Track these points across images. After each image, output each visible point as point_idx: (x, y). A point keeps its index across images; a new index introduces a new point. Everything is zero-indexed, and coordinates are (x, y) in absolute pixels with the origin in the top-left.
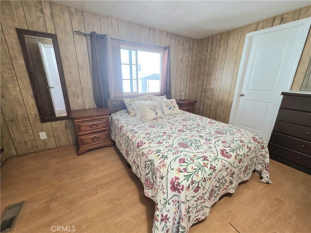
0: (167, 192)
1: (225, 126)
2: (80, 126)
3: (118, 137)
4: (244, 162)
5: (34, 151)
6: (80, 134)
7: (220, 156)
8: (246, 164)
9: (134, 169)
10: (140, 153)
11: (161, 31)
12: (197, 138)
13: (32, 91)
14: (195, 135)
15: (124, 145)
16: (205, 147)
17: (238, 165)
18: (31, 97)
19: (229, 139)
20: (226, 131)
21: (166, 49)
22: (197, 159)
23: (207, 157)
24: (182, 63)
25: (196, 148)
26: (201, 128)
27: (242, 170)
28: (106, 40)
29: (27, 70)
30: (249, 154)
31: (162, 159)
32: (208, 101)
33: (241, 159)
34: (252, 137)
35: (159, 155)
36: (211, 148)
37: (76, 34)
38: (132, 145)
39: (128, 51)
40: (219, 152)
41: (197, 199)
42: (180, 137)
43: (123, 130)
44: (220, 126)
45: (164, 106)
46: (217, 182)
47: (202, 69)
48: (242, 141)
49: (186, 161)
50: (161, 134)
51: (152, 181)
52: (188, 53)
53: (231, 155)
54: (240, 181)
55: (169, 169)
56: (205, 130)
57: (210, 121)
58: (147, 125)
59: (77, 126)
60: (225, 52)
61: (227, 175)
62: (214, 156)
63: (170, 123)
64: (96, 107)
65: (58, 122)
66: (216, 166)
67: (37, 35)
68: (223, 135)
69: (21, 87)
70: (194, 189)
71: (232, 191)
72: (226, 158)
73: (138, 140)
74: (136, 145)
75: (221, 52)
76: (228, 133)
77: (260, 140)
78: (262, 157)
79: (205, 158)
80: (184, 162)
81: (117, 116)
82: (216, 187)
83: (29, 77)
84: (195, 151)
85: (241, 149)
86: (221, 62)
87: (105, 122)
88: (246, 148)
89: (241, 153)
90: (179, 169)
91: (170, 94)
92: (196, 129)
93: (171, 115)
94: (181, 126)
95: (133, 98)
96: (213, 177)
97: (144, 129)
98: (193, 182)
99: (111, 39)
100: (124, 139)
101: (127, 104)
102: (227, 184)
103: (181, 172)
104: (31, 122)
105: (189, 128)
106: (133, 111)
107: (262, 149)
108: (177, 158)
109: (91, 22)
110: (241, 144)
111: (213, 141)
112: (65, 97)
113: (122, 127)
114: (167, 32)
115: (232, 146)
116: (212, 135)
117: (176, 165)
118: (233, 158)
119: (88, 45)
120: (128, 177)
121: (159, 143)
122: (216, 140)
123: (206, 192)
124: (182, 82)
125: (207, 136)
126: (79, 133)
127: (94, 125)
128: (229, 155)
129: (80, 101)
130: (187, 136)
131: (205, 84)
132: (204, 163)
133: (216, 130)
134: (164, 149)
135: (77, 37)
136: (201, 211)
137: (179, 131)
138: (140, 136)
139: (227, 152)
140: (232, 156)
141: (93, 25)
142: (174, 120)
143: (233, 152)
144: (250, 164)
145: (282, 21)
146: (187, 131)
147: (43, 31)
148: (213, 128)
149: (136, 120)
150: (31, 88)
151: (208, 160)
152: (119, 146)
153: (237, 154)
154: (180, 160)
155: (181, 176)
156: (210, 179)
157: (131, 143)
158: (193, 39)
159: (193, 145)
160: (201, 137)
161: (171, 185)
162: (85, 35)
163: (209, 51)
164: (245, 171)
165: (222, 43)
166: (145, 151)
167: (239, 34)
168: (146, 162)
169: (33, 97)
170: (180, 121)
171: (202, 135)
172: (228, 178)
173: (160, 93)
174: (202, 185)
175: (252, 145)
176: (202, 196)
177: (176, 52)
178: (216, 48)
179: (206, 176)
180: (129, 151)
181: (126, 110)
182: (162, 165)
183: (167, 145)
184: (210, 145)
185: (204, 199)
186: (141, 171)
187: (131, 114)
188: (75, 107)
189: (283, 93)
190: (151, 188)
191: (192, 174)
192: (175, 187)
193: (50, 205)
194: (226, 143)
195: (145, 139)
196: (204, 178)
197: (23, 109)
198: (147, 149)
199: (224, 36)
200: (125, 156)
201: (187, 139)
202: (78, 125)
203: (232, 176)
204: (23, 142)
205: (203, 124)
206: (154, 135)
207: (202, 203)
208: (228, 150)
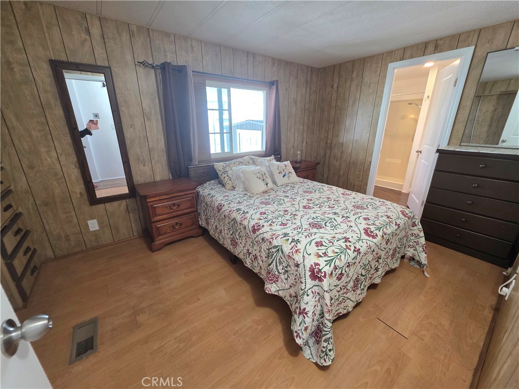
0: (305, 282)
1: (365, 198)
2: (155, 207)
3: (213, 221)
4: (392, 244)
5: (80, 250)
6: (156, 218)
7: (364, 236)
8: (395, 246)
9: (247, 262)
10: (259, 239)
11: (265, 57)
12: (331, 216)
13: (75, 156)
14: (327, 212)
15: (226, 232)
16: (344, 226)
17: (385, 246)
18: (74, 167)
19: (372, 214)
20: (367, 205)
21: (273, 85)
22: (337, 241)
23: (349, 238)
24: (296, 106)
25: (333, 228)
26: (334, 203)
27: (390, 254)
28: (186, 75)
29: (68, 125)
30: (398, 232)
31: (293, 244)
32: (335, 162)
33: (388, 240)
34: (401, 211)
35: (288, 239)
36: (351, 227)
37: (140, 65)
38: (242, 229)
39: (216, 88)
40: (363, 232)
41: (339, 289)
42: (308, 216)
43: (223, 210)
44: (357, 198)
45: (276, 172)
46: (363, 268)
47: (326, 114)
48: (388, 217)
49: (324, 244)
50: (282, 213)
51: (277, 273)
52: (304, 89)
53: (376, 234)
54: (387, 269)
55: (305, 255)
56: (339, 205)
57: (342, 192)
58: (256, 201)
59: (150, 208)
60: (359, 89)
61: (372, 260)
62: (357, 237)
63: (288, 196)
64: (171, 178)
65: (115, 202)
66: (360, 248)
67: (81, 68)
68: (365, 211)
69: (58, 151)
70: (337, 276)
71: (377, 281)
72: (371, 239)
73: (252, 223)
74: (251, 229)
75: (353, 88)
76: (370, 207)
77: (410, 214)
78: (413, 238)
79: (347, 240)
80: (322, 245)
81: (206, 190)
82: (362, 275)
83: (71, 135)
84: (332, 232)
85: (388, 227)
86: (354, 104)
87: (190, 200)
88: (394, 225)
89: (389, 231)
90: (318, 253)
91: (280, 154)
92: (326, 203)
93: (287, 185)
94: (305, 201)
95: (228, 163)
96: (357, 261)
97: (256, 207)
98: (335, 268)
99: (193, 71)
100: (226, 223)
101: (221, 171)
102: (372, 271)
103: (321, 256)
104: (75, 205)
105: (317, 202)
106: (229, 182)
107: (413, 226)
108: (311, 241)
109: (161, 46)
110: (387, 220)
111: (352, 218)
112: (125, 164)
113: (221, 205)
114: (273, 59)
115: (377, 223)
116: (350, 210)
117: (313, 249)
118: (379, 238)
119: (159, 82)
120: (237, 275)
121: (283, 224)
122: (356, 216)
123: (350, 281)
124: (296, 135)
125: (343, 212)
126: (154, 218)
127: (174, 205)
128: (375, 234)
129: (147, 169)
130: (316, 213)
131: (330, 136)
132: (346, 245)
133: (353, 204)
134: (292, 231)
135: (141, 70)
136: (343, 304)
137: (305, 207)
138: (253, 218)
139: (372, 230)
140: (379, 236)
141: (165, 51)
142: (293, 193)
143: (379, 231)
144: (399, 247)
145: (437, 50)
146: (315, 207)
147: (90, 63)
148: (349, 201)
149: (238, 196)
150: (74, 152)
151: (350, 242)
152: (217, 235)
153: (384, 232)
154: (317, 243)
155: (322, 262)
156: (354, 263)
157: (241, 227)
158: (312, 68)
159: (327, 224)
160: (335, 213)
161: (310, 273)
162: (153, 67)
163: (335, 86)
164: (393, 255)
165: (354, 75)
166: (267, 236)
167: (378, 63)
168: (268, 249)
169: (77, 165)
170: (301, 193)
171: (337, 211)
172: (373, 264)
173: (264, 152)
174: (346, 272)
175: (401, 221)
176: (345, 285)
177: (287, 89)
178: (346, 82)
179: (350, 260)
180: (237, 239)
181: (217, 180)
182: (294, 250)
183: (295, 226)
184: (349, 224)
185: (347, 289)
186: (261, 263)
187: (228, 186)
188: (139, 179)
189: (438, 151)
190: (274, 282)
191: (334, 258)
192: (316, 275)
193: (138, 318)
194: (369, 220)
195: (263, 221)
196: (348, 263)
197: (62, 186)
198: (270, 233)
199: (357, 66)
200: (230, 248)
201: (318, 218)
202: (152, 206)
203: (378, 261)
204: (63, 236)
205: (335, 197)
206: (272, 215)
207: (344, 293)
208: (372, 228)
